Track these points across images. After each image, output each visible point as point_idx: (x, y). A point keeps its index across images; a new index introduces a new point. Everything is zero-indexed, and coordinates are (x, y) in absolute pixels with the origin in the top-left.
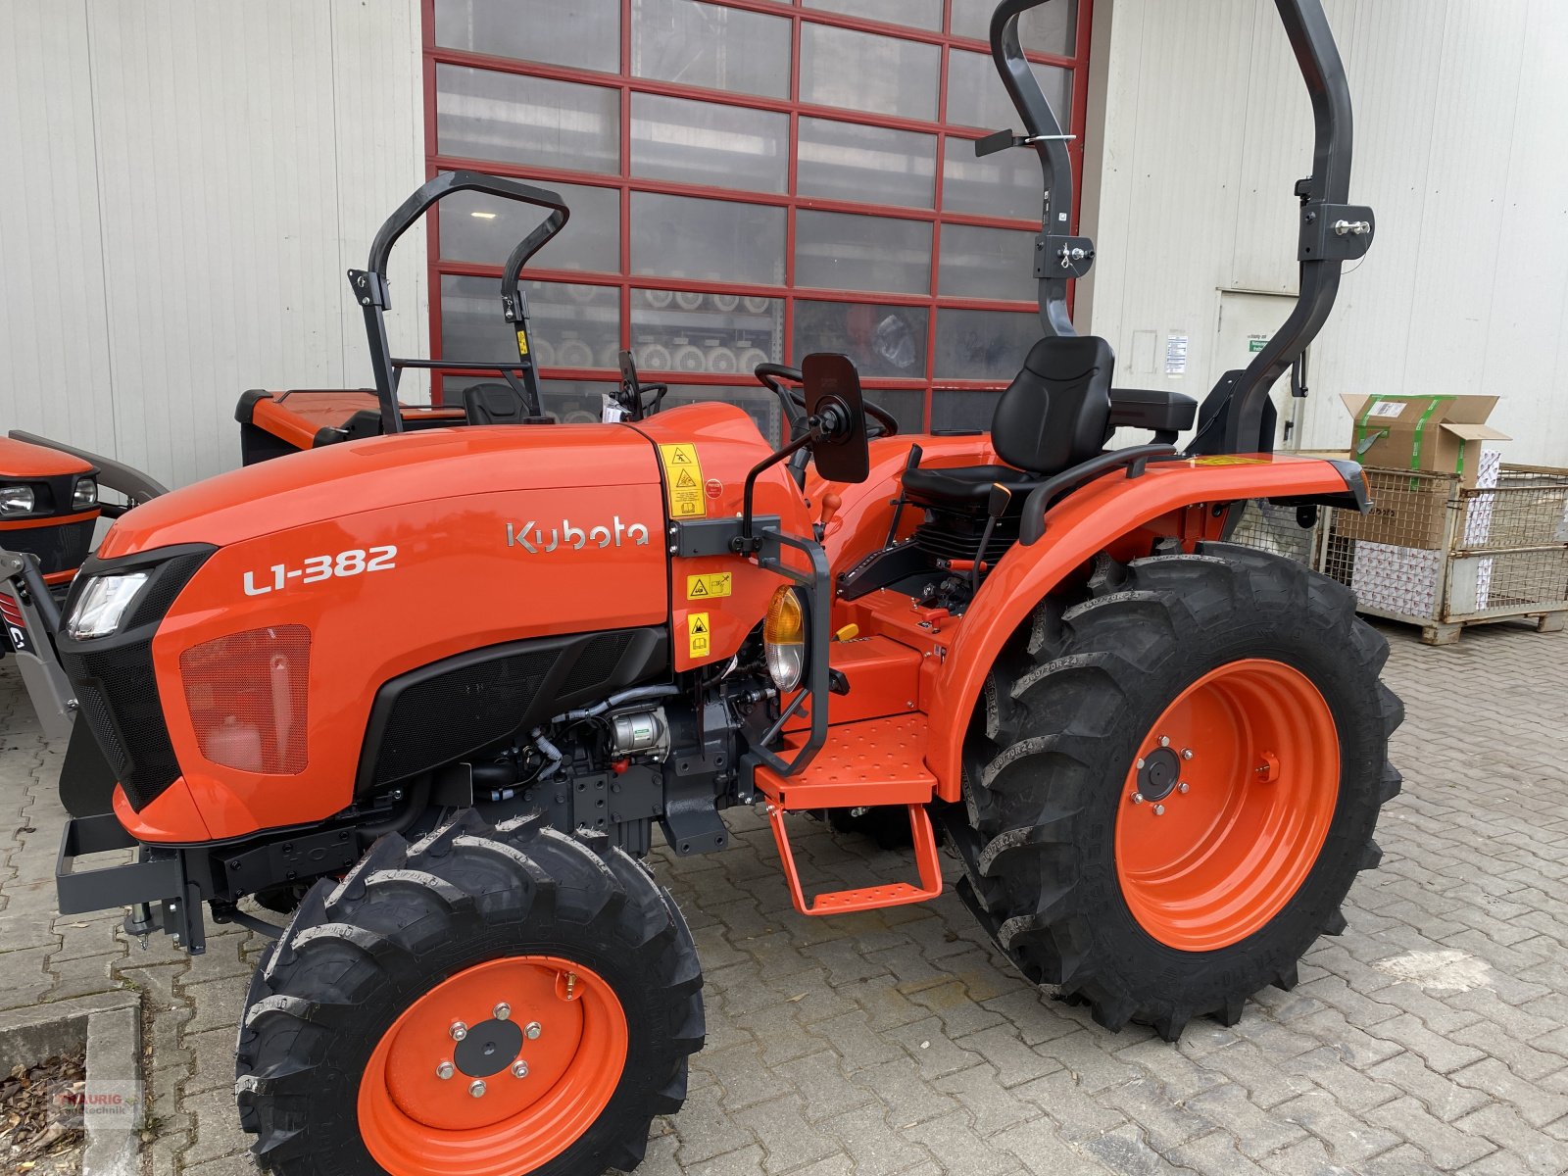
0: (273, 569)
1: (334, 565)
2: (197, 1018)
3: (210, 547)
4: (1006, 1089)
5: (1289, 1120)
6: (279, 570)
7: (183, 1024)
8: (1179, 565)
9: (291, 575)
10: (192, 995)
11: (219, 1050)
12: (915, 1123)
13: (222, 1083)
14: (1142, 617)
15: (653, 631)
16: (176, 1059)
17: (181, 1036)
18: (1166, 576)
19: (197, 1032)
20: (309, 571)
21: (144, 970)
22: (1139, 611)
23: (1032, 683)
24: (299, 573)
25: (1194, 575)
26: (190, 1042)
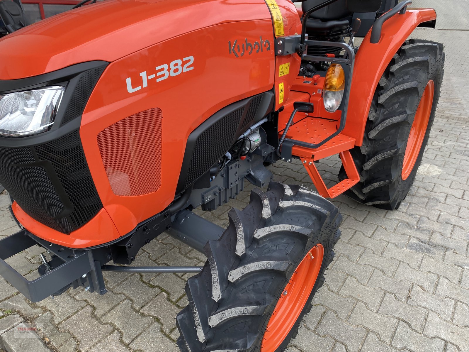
0: (141, 74)
1: (169, 69)
2: (56, 315)
3: (104, 63)
4: (370, 237)
5: (445, 223)
6: (144, 74)
7: (52, 320)
8: (418, 47)
9: (150, 77)
10: (43, 305)
11: (82, 326)
12: (359, 258)
13: (97, 340)
14: (419, 67)
15: (268, 93)
16: (64, 339)
17: (57, 326)
18: (414, 52)
19: (62, 321)
20: (159, 74)
21: (6, 302)
22: (418, 65)
23: (388, 97)
24: (153, 76)
25: (424, 51)
26: (63, 327)
